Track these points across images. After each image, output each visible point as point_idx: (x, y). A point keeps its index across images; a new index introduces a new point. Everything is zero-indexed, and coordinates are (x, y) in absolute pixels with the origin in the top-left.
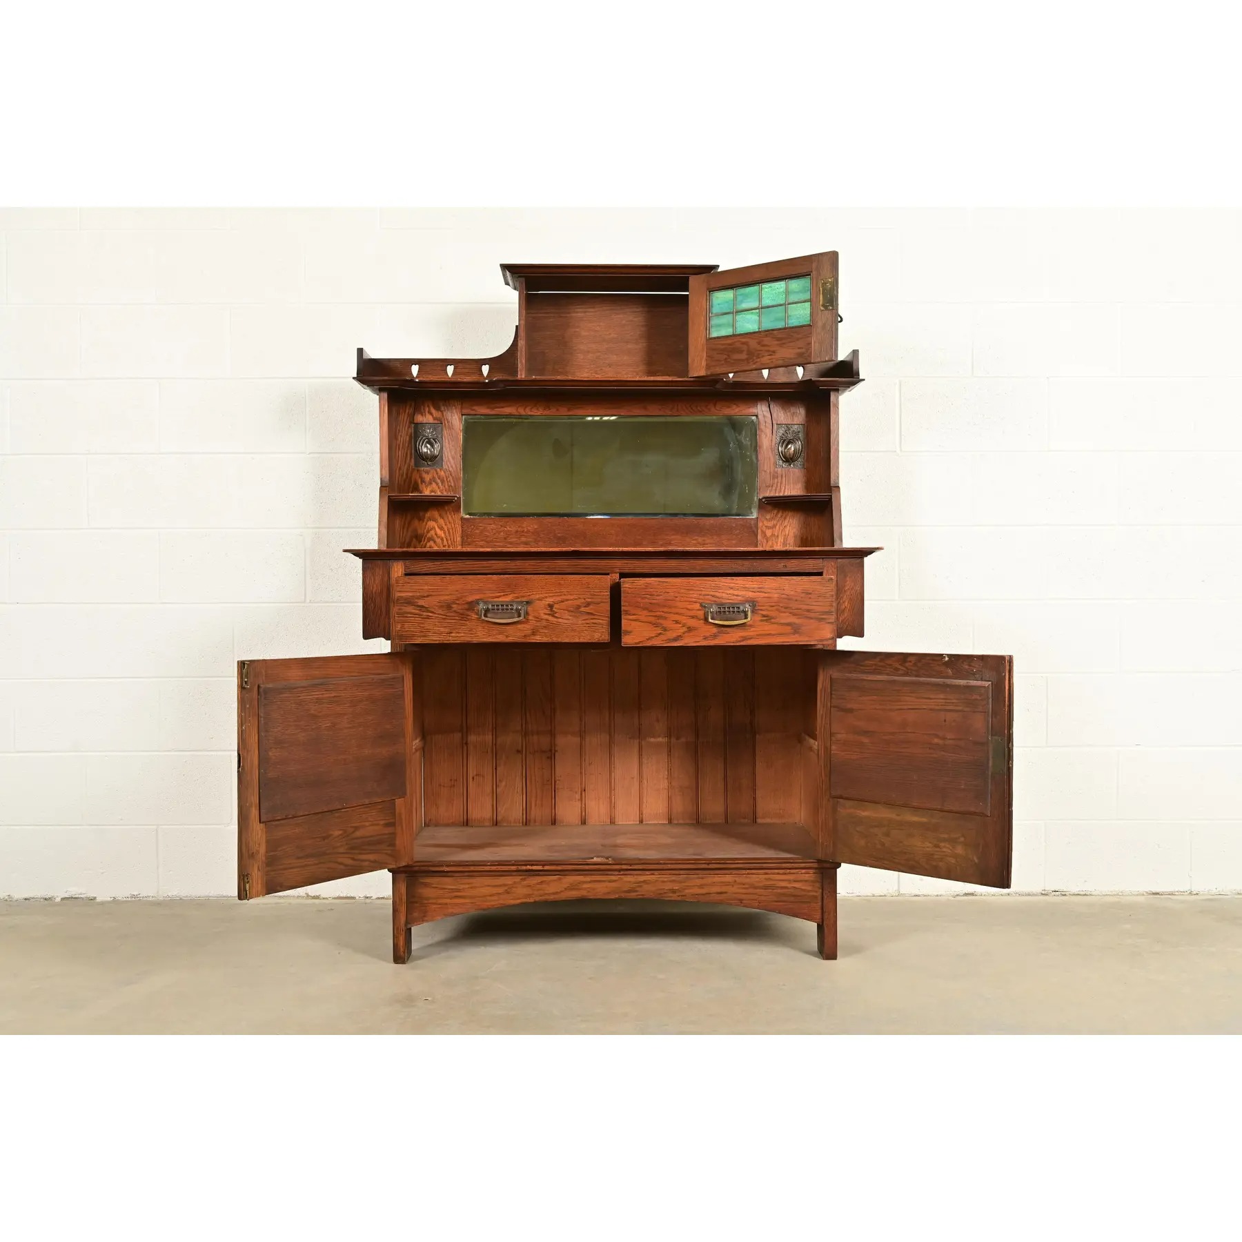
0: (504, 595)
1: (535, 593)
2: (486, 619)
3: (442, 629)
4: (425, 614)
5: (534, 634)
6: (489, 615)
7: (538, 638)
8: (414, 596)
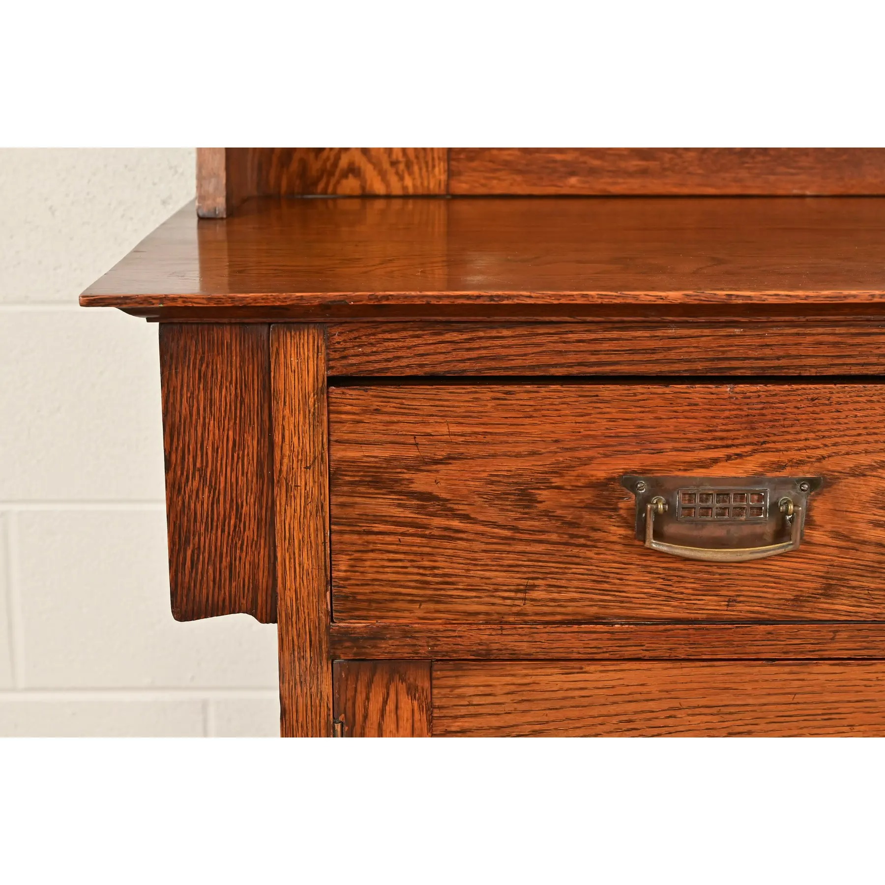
0: (729, 458)
1: (844, 449)
2: (664, 547)
3: (500, 577)
4: (437, 521)
5: (828, 591)
6: (671, 529)
7: (842, 606)
8: (387, 460)
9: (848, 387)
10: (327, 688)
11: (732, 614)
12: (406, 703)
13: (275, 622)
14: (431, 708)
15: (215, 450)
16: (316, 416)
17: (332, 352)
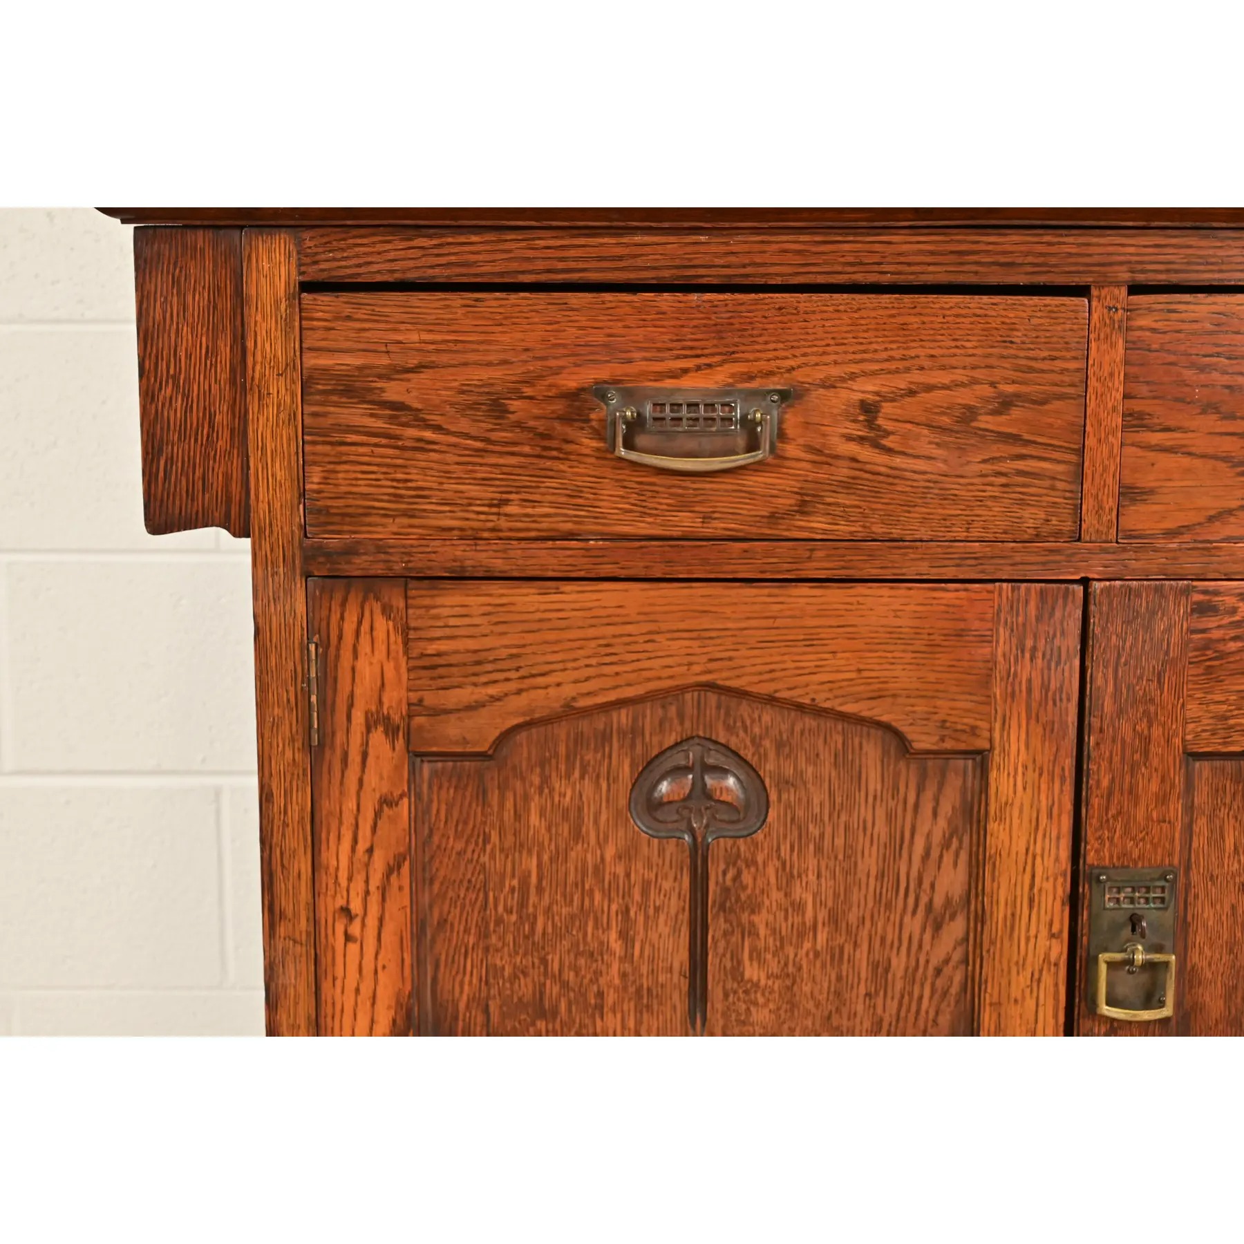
0: (698, 368)
1: (813, 359)
2: (633, 456)
3: (473, 490)
4: (411, 432)
5: (803, 508)
6: (641, 440)
7: (818, 523)
8: (360, 368)
9: (815, 297)
10: (301, 607)
11: (707, 531)
12: (381, 624)
13: (248, 536)
14: (406, 630)
15: (189, 356)
16: (288, 323)
17: (305, 258)
